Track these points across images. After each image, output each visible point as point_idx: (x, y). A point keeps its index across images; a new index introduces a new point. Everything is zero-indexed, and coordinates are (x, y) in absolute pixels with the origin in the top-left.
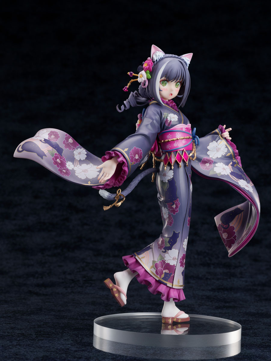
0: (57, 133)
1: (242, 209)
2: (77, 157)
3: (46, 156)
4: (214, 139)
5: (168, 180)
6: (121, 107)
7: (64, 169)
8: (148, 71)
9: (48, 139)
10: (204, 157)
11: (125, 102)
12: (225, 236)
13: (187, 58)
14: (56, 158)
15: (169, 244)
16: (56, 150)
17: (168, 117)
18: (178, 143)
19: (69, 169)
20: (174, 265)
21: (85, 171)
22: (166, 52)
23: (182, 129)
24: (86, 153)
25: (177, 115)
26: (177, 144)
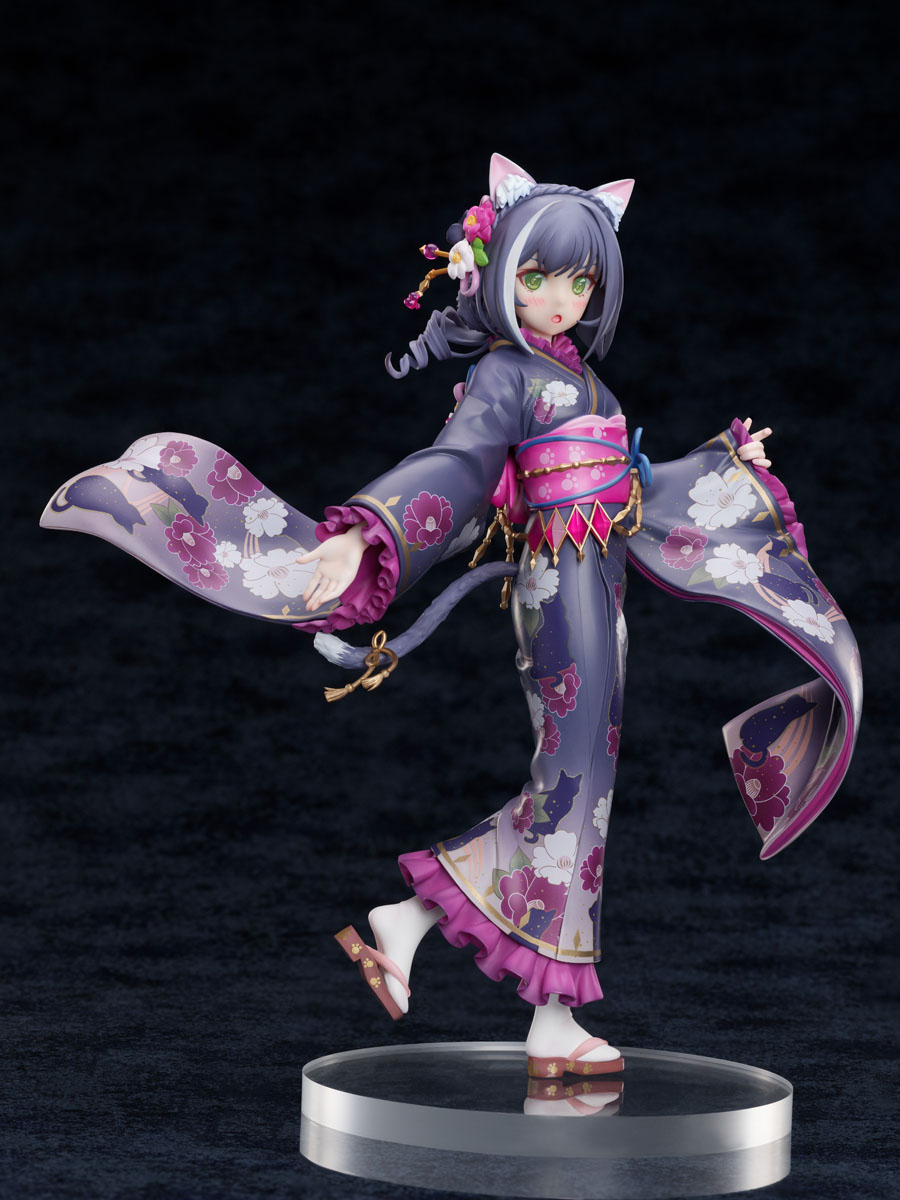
0: (191, 447)
1: (812, 701)
2: (254, 527)
3: (142, 522)
4: (711, 466)
5: (541, 603)
6: (401, 360)
7: (206, 567)
8: (478, 241)
9: (158, 469)
10: (677, 526)
11: (413, 345)
12: (752, 788)
13: (616, 196)
14: (181, 529)
15: (546, 816)
16: (182, 502)
17: (543, 394)
18: (574, 479)
19: (223, 565)
20: (563, 883)
21: (279, 572)
22: (539, 178)
23: (589, 431)
24: (285, 513)
25: (575, 385)
26: (574, 483)
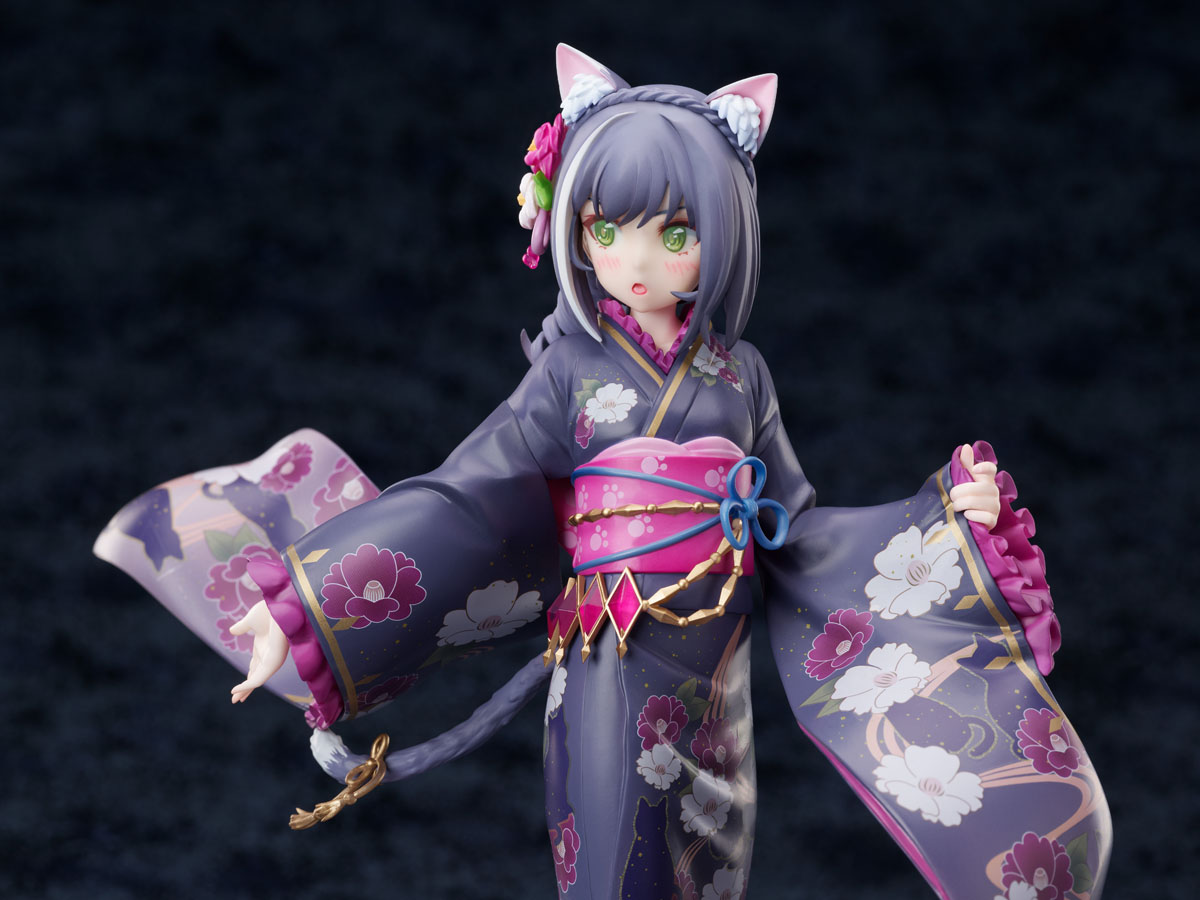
0: (312, 452)
4: (917, 517)
9: (257, 481)
10: (841, 609)
16: (266, 528)
17: (589, 403)
18: (604, 533)
26: (603, 539)
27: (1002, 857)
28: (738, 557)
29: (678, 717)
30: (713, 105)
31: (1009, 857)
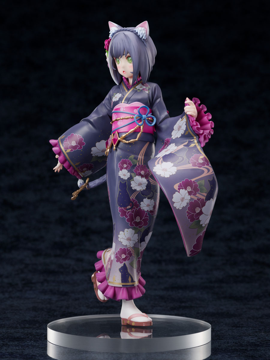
10: (167, 138)
17: (113, 98)
23: (119, 109)
25: (122, 94)
27: (179, 184)
28: (142, 127)
29: (130, 164)
30: (135, 30)
31: (180, 184)
